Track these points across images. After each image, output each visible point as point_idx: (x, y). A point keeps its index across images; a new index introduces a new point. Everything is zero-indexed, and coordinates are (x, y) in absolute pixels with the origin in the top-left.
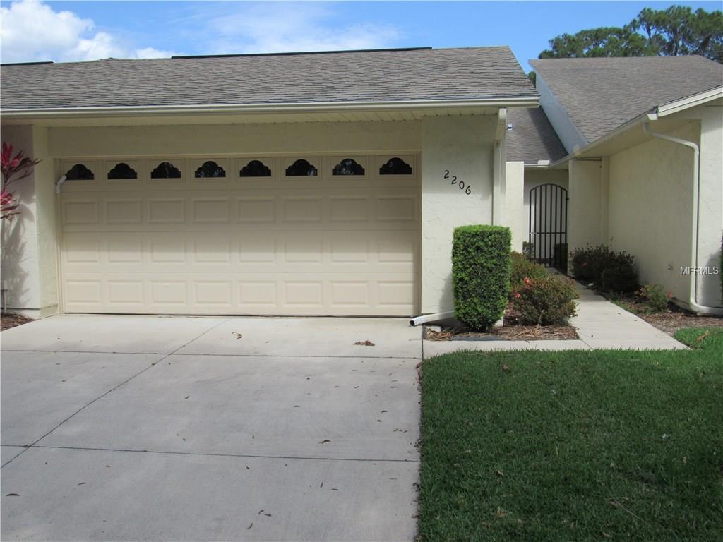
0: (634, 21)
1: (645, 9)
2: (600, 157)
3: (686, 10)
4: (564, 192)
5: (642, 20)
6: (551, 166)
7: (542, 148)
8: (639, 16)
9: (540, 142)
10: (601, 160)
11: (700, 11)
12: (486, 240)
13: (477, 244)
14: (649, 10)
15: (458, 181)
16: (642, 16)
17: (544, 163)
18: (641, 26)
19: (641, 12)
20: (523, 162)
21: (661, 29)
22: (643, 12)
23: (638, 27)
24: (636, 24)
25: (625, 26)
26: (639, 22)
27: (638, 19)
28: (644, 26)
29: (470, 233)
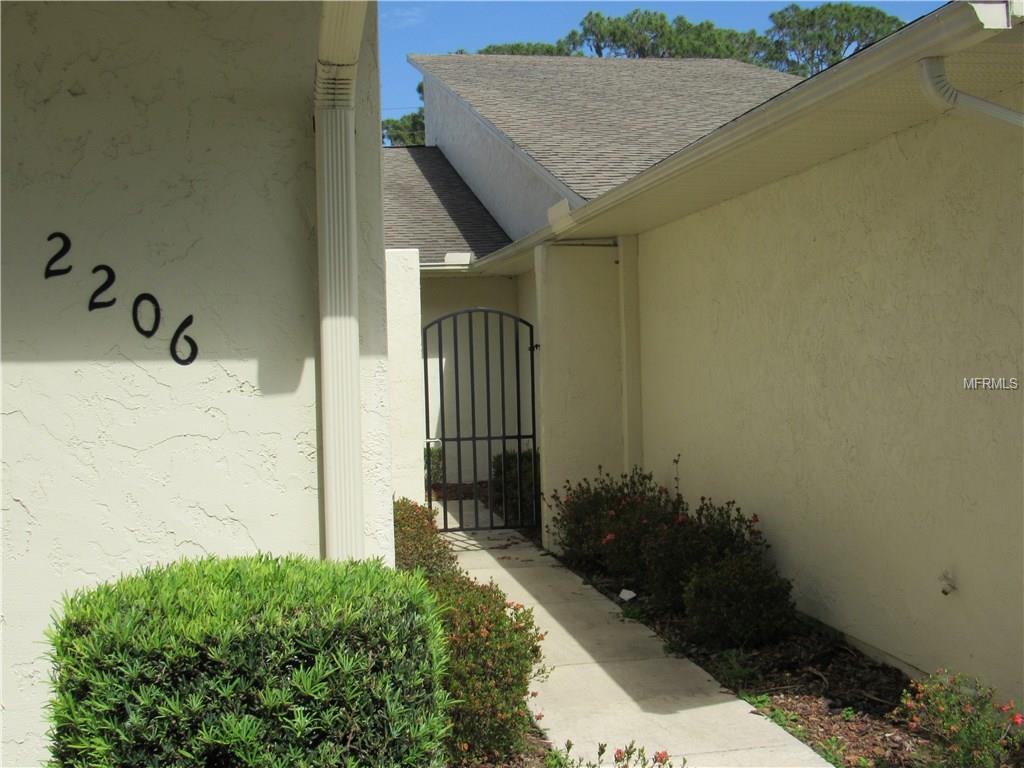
0: (574, 33)
1: (591, 13)
2: (614, 238)
3: (658, 16)
4: (524, 330)
5: (586, 31)
6: (476, 266)
7: (451, 228)
8: (582, 24)
9: (443, 213)
10: (616, 245)
11: (680, 20)
12: (270, 698)
13: (205, 736)
14: (597, 15)
15: (124, 292)
16: (587, 24)
17: (459, 259)
18: (586, 42)
19: (586, 18)
20: (415, 253)
21: (619, 48)
22: (589, 18)
23: (581, 44)
24: (578, 38)
25: (559, 42)
26: (581, 36)
27: (580, 31)
28: (591, 42)
29: (155, 657)
